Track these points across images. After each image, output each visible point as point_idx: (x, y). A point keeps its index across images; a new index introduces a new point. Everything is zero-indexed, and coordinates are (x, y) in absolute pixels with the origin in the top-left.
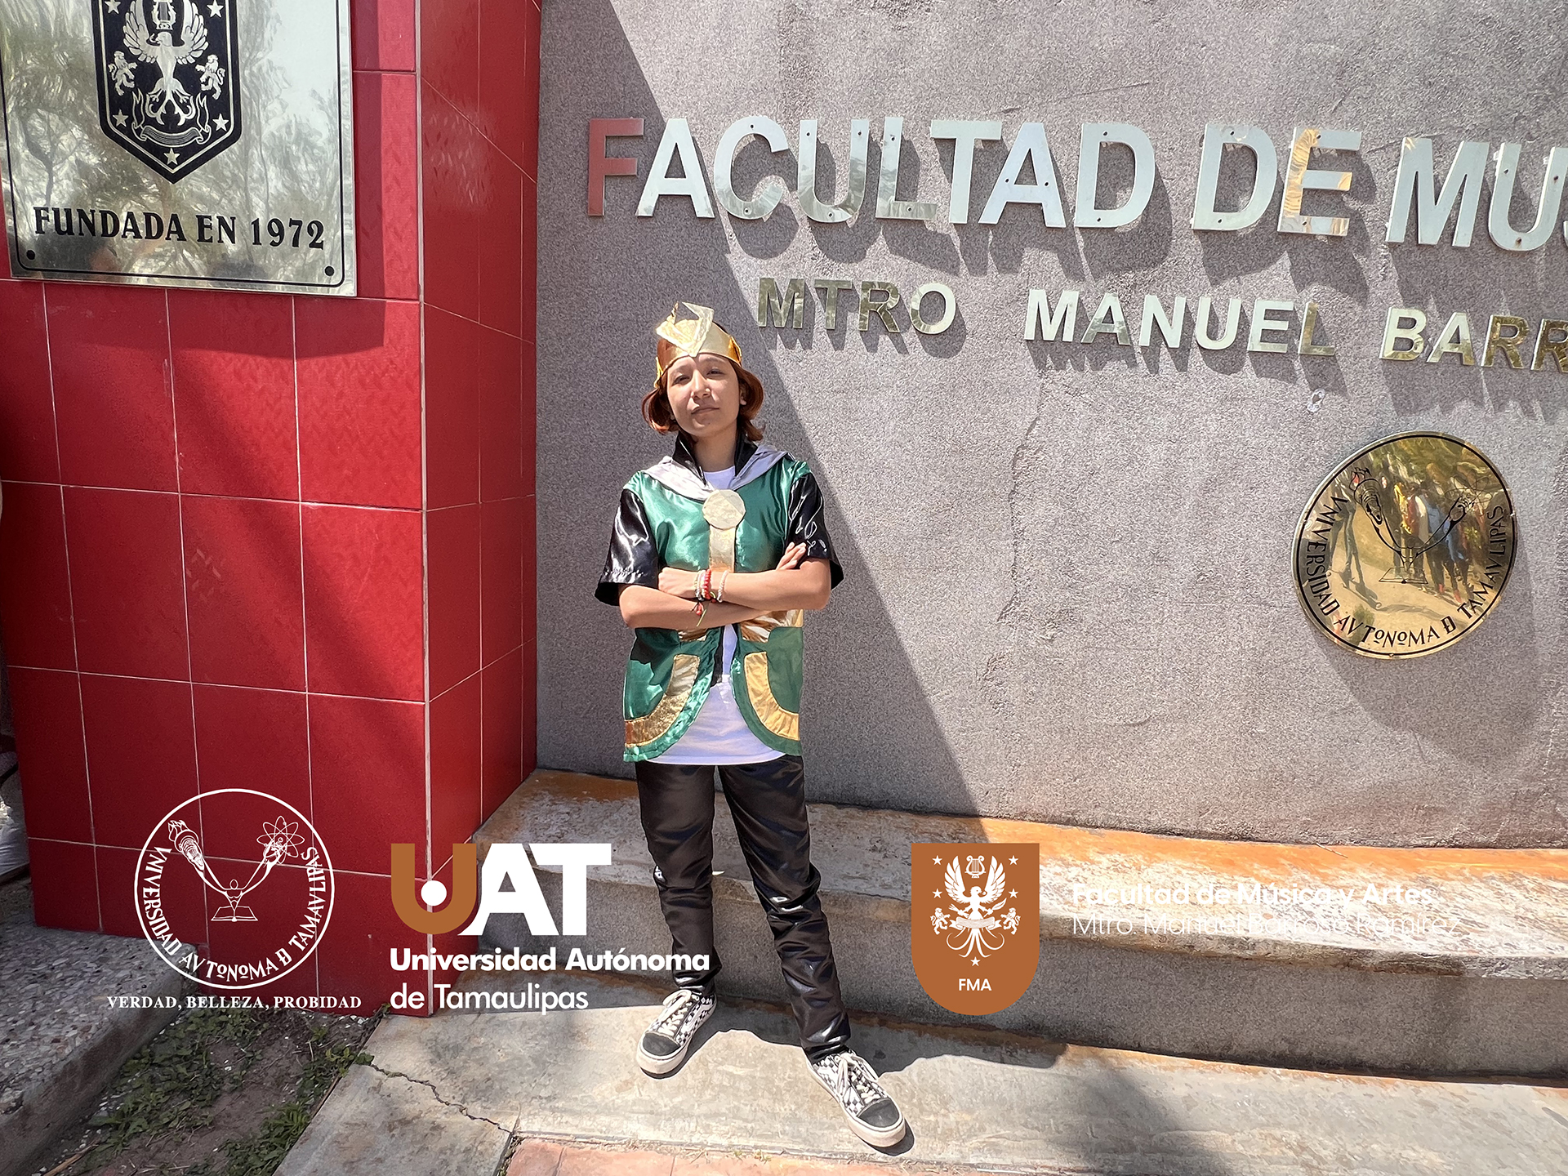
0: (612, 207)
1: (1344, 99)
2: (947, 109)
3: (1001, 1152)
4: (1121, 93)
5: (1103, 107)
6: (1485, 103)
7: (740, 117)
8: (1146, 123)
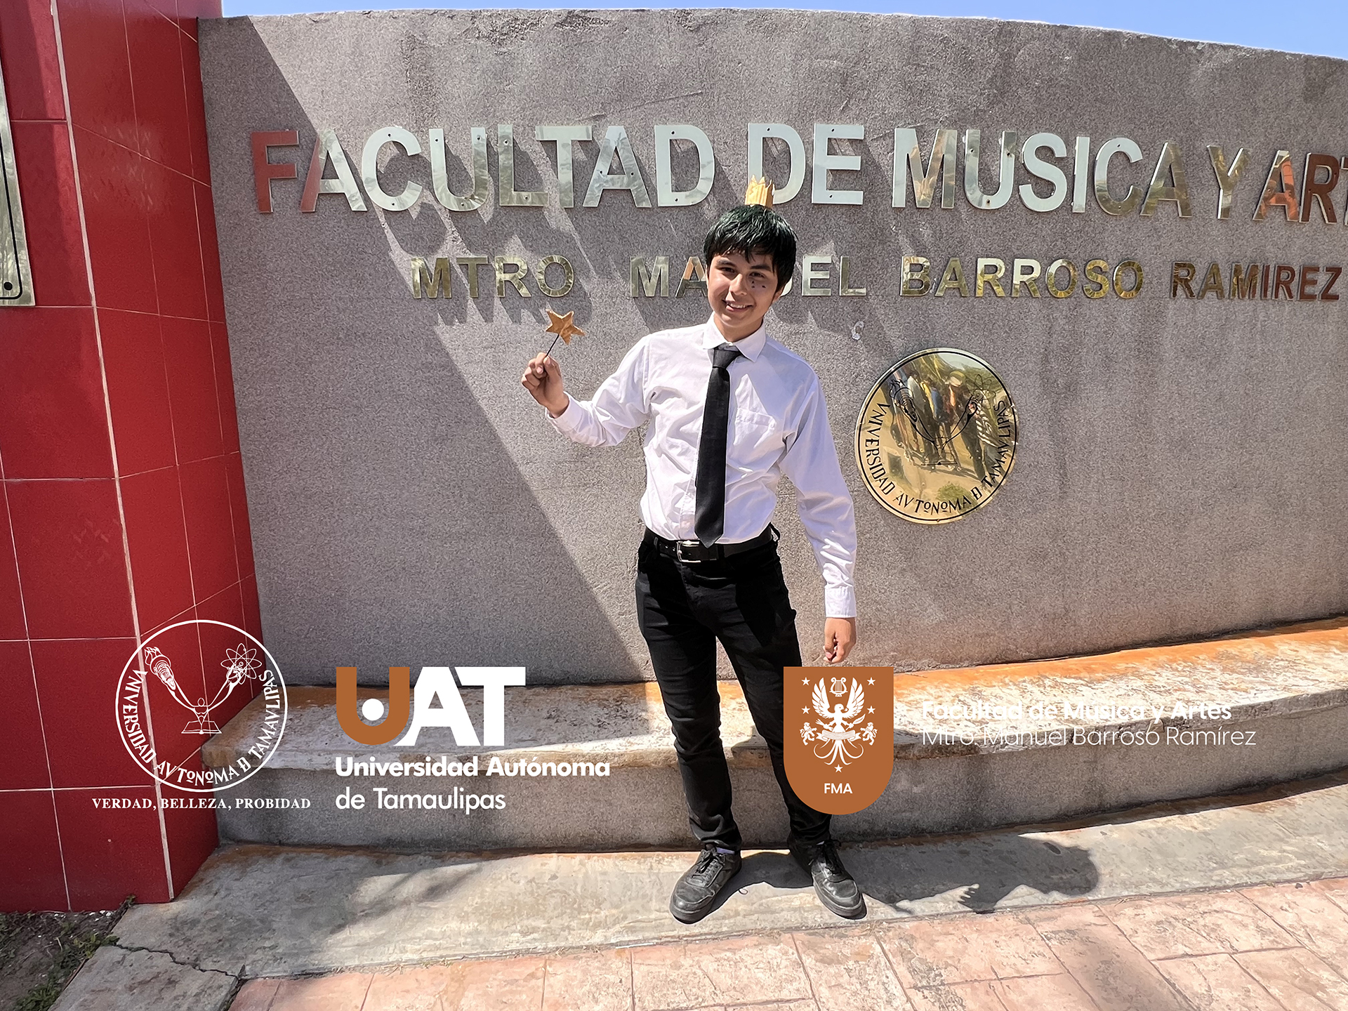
0: (279, 204)
1: (849, 101)
2: (547, 117)
3: (635, 932)
4: (681, 100)
5: (670, 112)
6: (951, 101)
7: (379, 127)
8: (704, 123)
